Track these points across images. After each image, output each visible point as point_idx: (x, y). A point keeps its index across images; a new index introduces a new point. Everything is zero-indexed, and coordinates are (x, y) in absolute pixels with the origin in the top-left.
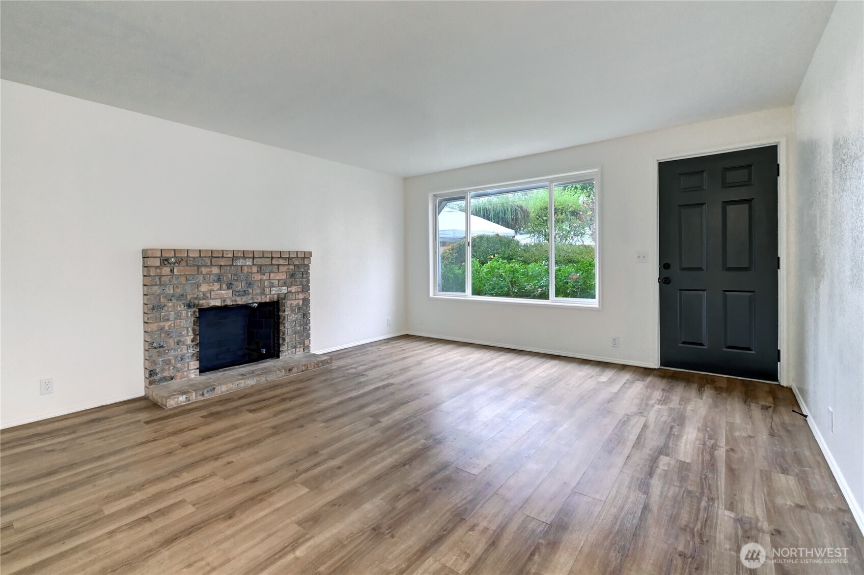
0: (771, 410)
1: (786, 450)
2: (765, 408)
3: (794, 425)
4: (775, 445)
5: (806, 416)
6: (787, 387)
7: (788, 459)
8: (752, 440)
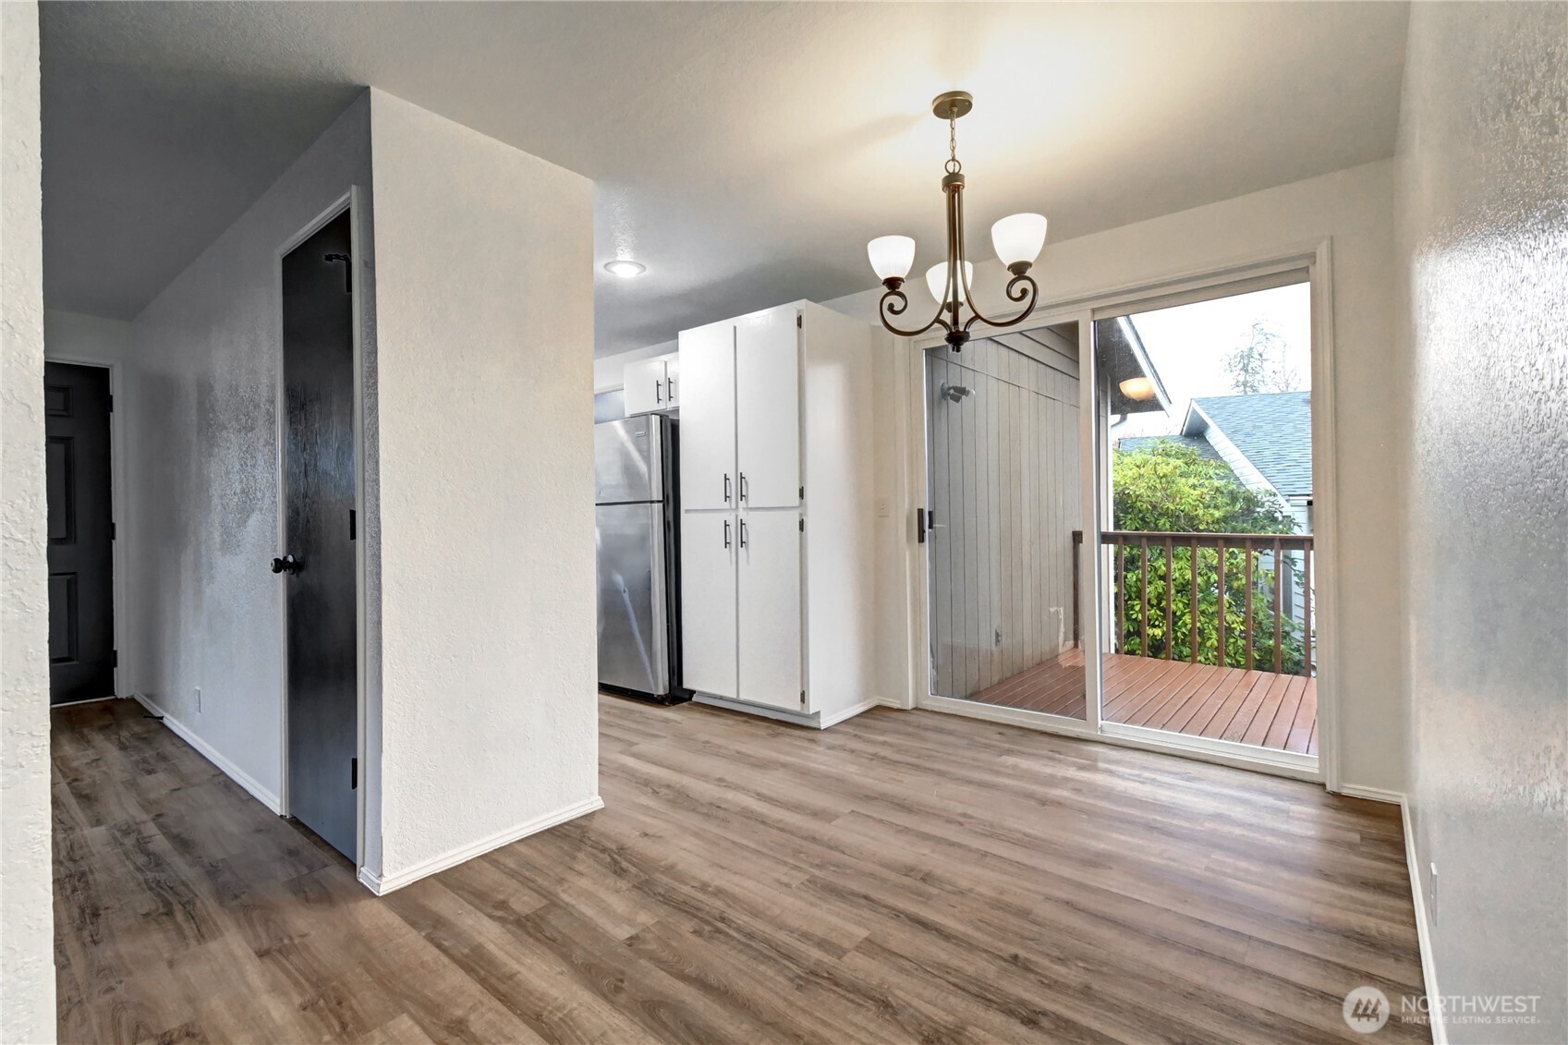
0: (114, 726)
1: (147, 755)
2: (103, 729)
3: (149, 732)
4: (132, 756)
5: (162, 718)
6: (127, 699)
7: (152, 761)
8: (100, 763)
